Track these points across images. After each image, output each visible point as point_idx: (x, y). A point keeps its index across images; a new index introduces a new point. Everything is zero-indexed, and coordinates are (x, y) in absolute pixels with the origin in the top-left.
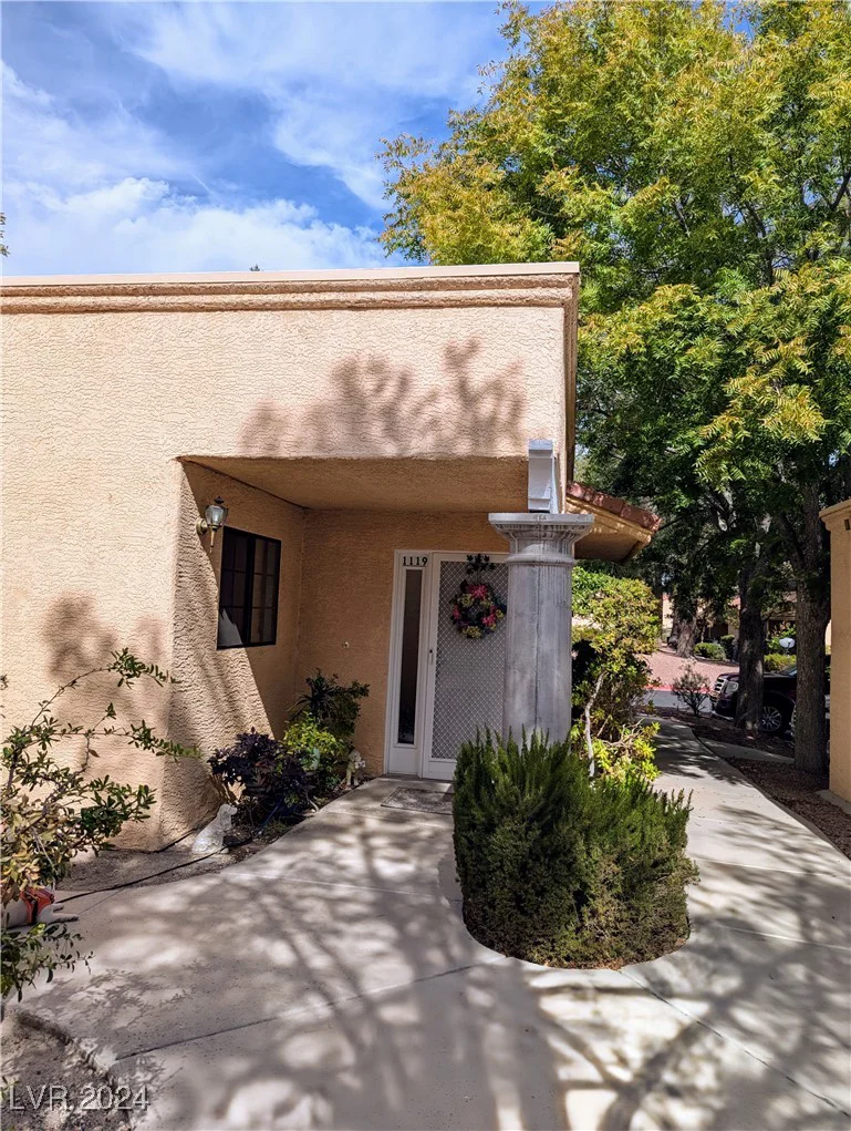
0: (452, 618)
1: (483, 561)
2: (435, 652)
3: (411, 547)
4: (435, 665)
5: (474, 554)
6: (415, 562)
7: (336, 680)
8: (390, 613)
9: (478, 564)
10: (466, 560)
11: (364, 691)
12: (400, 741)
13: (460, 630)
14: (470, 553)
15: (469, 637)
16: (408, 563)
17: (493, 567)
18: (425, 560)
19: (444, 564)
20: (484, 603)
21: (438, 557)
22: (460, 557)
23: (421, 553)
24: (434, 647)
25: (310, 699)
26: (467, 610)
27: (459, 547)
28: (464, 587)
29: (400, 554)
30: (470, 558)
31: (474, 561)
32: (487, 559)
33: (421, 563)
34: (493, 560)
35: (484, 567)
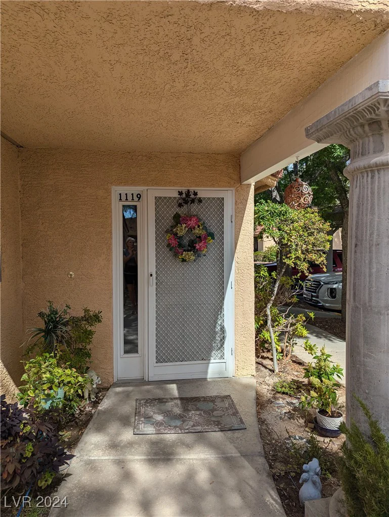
0: (169, 245)
1: (192, 196)
2: (154, 275)
3: (126, 183)
4: (155, 286)
5: (184, 189)
6: (130, 198)
7: (68, 311)
8: (111, 244)
9: (188, 198)
10: (176, 195)
11: (97, 318)
12: (126, 352)
13: (176, 255)
14: (180, 189)
15: (184, 260)
16: (124, 198)
17: (200, 201)
18: (139, 197)
19: (158, 199)
20: (197, 231)
21: (152, 193)
22: (172, 192)
23: (136, 189)
24: (153, 270)
25: (44, 331)
26: (180, 238)
27: (170, 183)
28: (177, 219)
29: (117, 190)
30: (180, 193)
31: (184, 196)
32: (195, 194)
33: (136, 199)
34: (201, 195)
35: (193, 201)
